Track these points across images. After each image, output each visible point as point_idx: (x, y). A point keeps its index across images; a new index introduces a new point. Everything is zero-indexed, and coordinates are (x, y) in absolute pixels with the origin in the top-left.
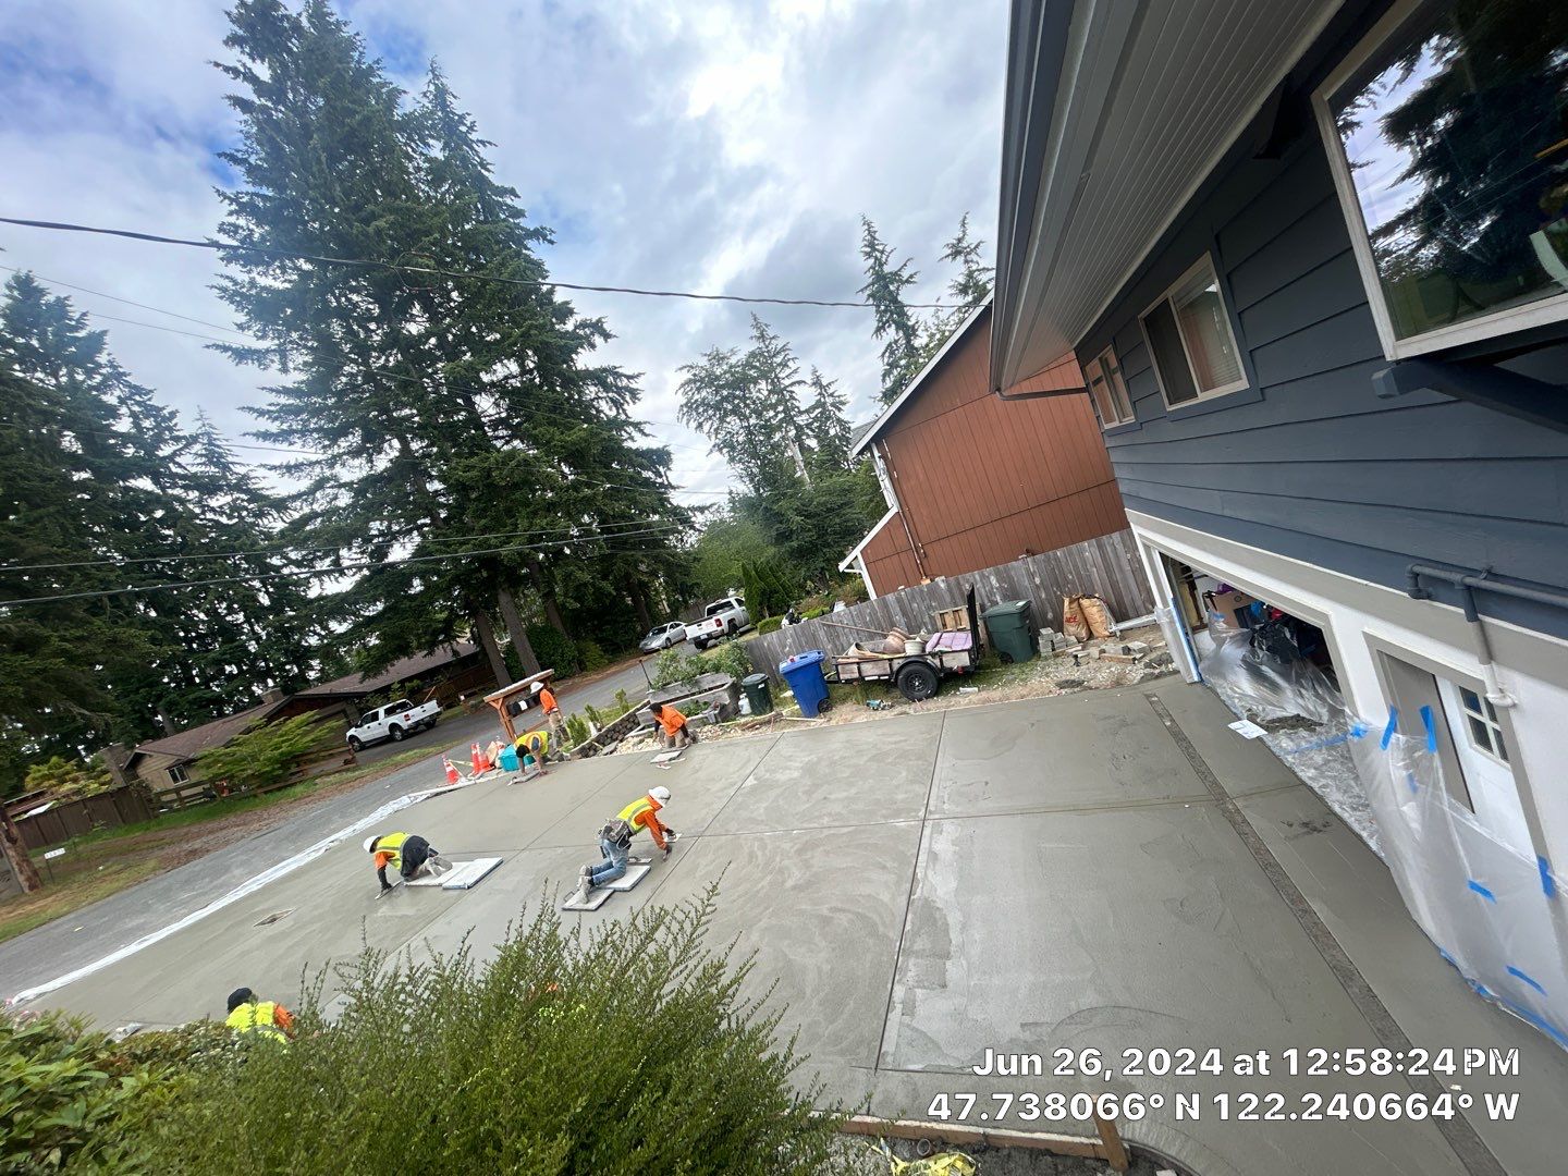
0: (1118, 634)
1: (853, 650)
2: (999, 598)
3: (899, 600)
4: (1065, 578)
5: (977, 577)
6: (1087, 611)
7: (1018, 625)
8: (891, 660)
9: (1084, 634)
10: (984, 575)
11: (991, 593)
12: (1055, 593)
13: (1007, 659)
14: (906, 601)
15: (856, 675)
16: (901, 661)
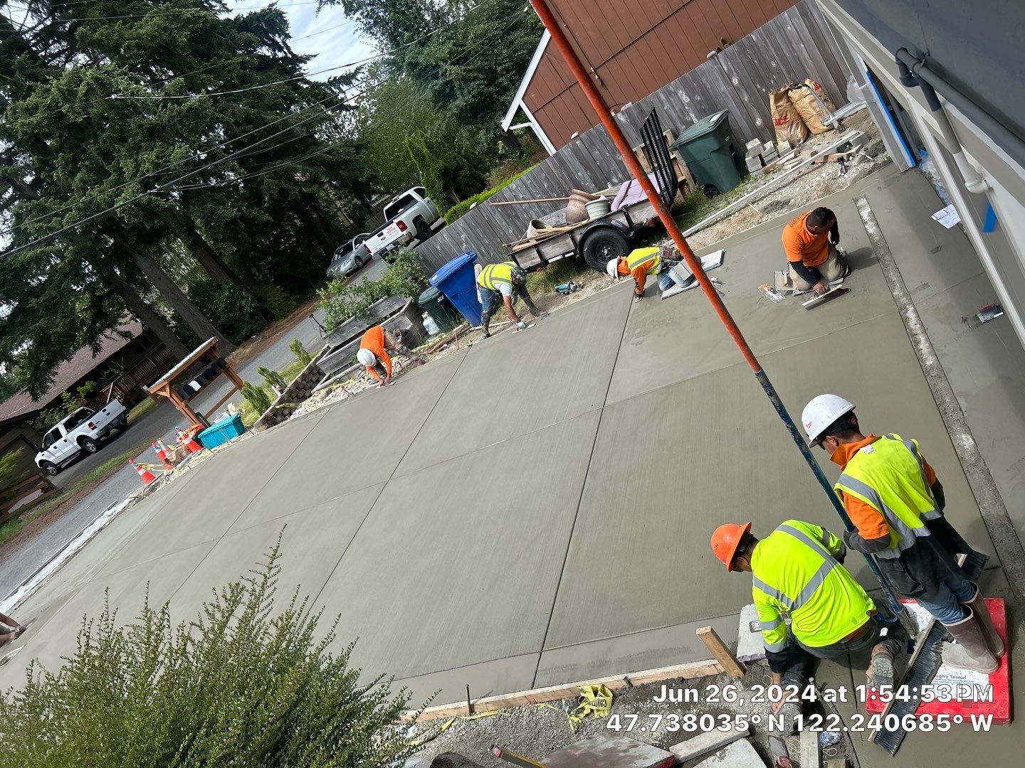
0: (836, 125)
1: (531, 232)
2: (692, 115)
3: (576, 152)
4: (769, 69)
5: (663, 97)
6: (798, 106)
7: (716, 147)
8: (571, 232)
9: (799, 133)
10: (669, 92)
11: (684, 112)
12: (759, 91)
13: (712, 191)
14: (584, 151)
15: (538, 260)
16: (584, 231)
